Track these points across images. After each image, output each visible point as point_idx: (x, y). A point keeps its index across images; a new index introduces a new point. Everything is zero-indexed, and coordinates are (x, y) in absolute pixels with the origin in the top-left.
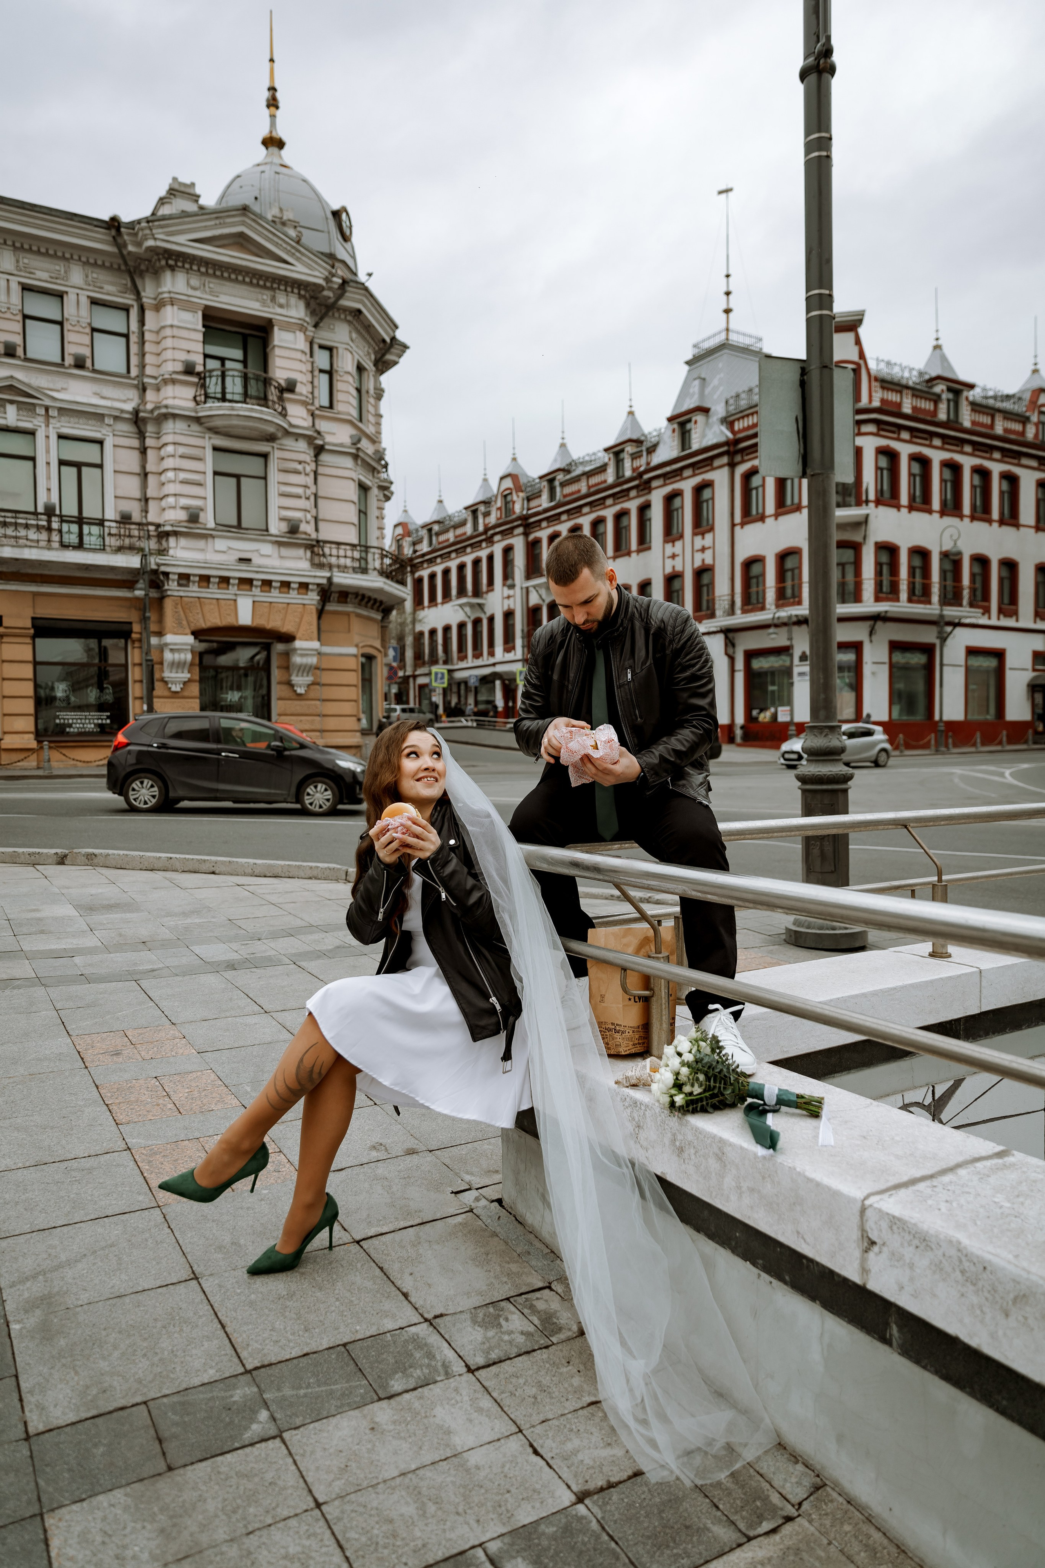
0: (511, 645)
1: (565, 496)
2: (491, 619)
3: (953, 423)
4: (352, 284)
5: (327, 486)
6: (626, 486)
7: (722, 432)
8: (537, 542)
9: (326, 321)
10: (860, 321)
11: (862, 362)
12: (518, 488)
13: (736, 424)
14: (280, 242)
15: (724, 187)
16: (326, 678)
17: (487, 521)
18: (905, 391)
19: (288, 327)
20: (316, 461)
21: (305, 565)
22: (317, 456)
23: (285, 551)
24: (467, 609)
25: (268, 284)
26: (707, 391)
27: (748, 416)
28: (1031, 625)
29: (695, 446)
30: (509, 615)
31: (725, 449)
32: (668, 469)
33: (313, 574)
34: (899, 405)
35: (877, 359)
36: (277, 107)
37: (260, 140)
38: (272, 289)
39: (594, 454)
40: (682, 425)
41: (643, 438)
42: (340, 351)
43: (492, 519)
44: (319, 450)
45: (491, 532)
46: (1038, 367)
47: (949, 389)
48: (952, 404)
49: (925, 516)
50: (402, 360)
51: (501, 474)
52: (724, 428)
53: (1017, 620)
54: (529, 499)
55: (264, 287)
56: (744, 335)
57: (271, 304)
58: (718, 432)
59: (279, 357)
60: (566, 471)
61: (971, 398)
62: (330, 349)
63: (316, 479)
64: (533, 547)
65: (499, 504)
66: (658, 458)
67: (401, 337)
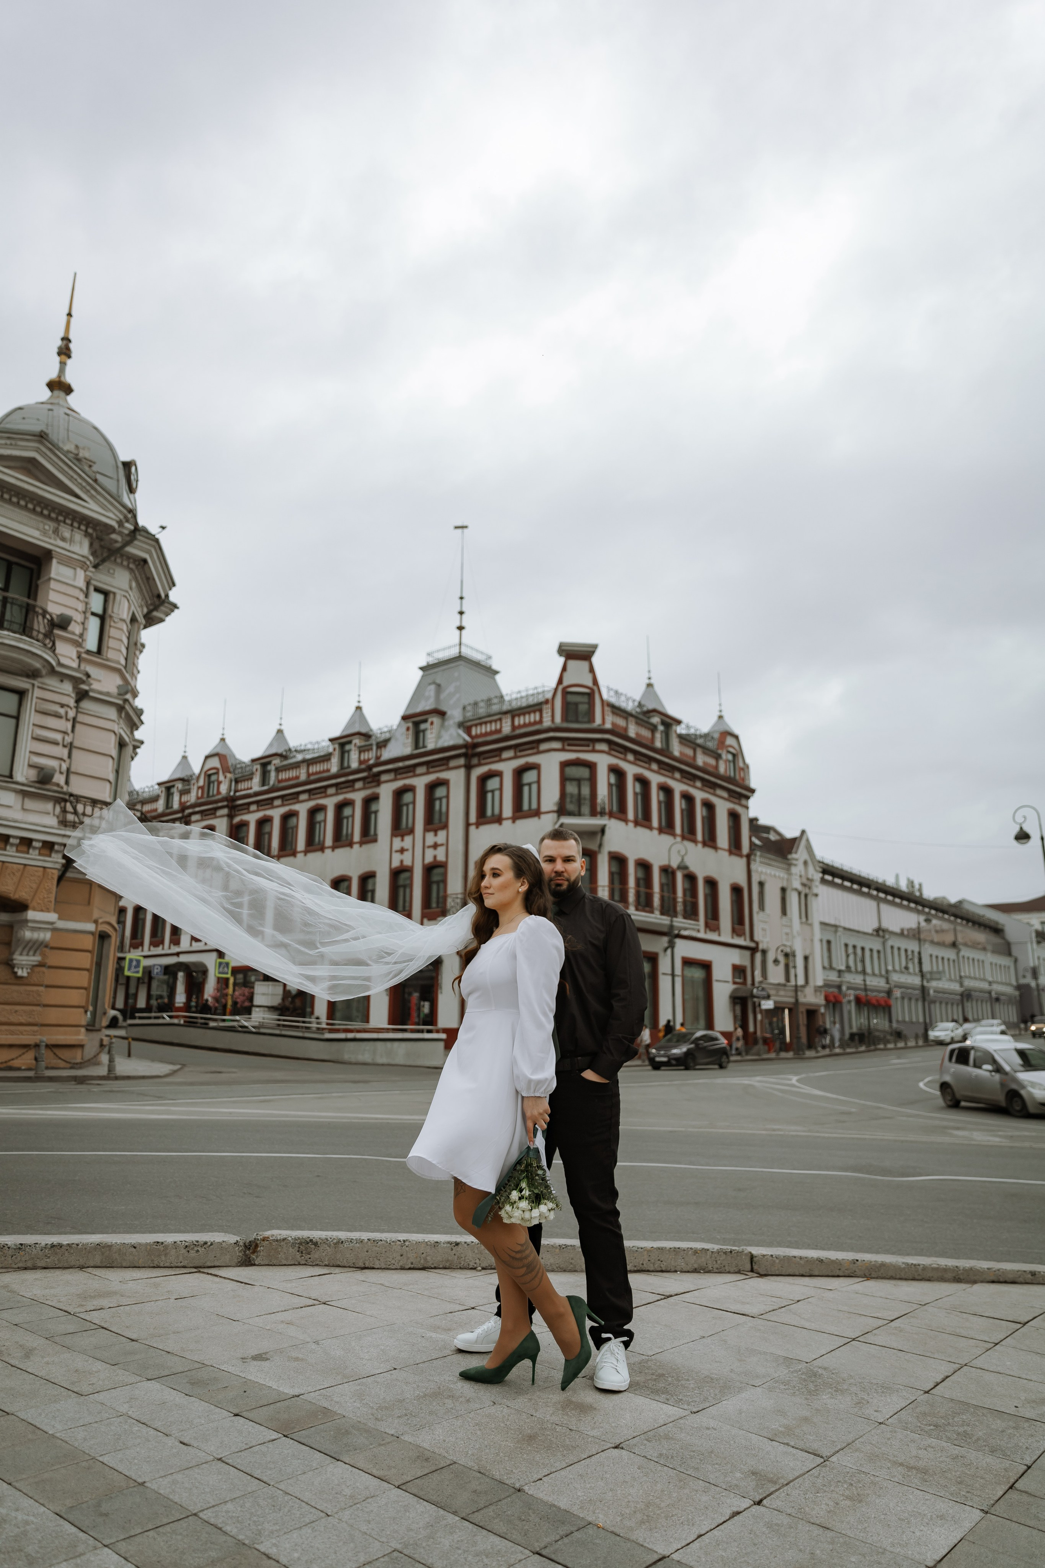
1: (280, 781)
3: (666, 751)
4: (142, 533)
5: (85, 737)
6: (351, 777)
7: (459, 735)
8: (244, 824)
9: (107, 564)
10: (593, 652)
11: (595, 688)
12: (226, 769)
13: (474, 729)
14: (75, 476)
15: (460, 524)
16: (54, 958)
17: (185, 798)
18: (630, 719)
19: (68, 562)
20: (77, 707)
21: (52, 821)
22: (78, 701)
23: (30, 804)
25: (53, 515)
26: (443, 696)
27: (486, 723)
28: (729, 940)
29: (430, 746)
31: (463, 751)
32: (400, 764)
33: (62, 832)
34: (626, 729)
35: (608, 687)
36: (69, 357)
37: (47, 380)
38: (57, 520)
39: (318, 743)
40: (416, 724)
41: (371, 733)
42: (118, 597)
43: (192, 798)
44: (82, 696)
45: (187, 811)
46: (723, 714)
47: (663, 723)
48: (663, 734)
49: (646, 831)
50: (168, 619)
51: (207, 753)
52: (461, 732)
53: (719, 935)
54: (237, 781)
55: (49, 517)
56: (477, 651)
57: (53, 536)
58: (455, 734)
59: (53, 590)
60: (283, 756)
61: (679, 732)
62: (106, 594)
63: (73, 727)
65: (201, 783)
66: (388, 753)
67: (174, 596)
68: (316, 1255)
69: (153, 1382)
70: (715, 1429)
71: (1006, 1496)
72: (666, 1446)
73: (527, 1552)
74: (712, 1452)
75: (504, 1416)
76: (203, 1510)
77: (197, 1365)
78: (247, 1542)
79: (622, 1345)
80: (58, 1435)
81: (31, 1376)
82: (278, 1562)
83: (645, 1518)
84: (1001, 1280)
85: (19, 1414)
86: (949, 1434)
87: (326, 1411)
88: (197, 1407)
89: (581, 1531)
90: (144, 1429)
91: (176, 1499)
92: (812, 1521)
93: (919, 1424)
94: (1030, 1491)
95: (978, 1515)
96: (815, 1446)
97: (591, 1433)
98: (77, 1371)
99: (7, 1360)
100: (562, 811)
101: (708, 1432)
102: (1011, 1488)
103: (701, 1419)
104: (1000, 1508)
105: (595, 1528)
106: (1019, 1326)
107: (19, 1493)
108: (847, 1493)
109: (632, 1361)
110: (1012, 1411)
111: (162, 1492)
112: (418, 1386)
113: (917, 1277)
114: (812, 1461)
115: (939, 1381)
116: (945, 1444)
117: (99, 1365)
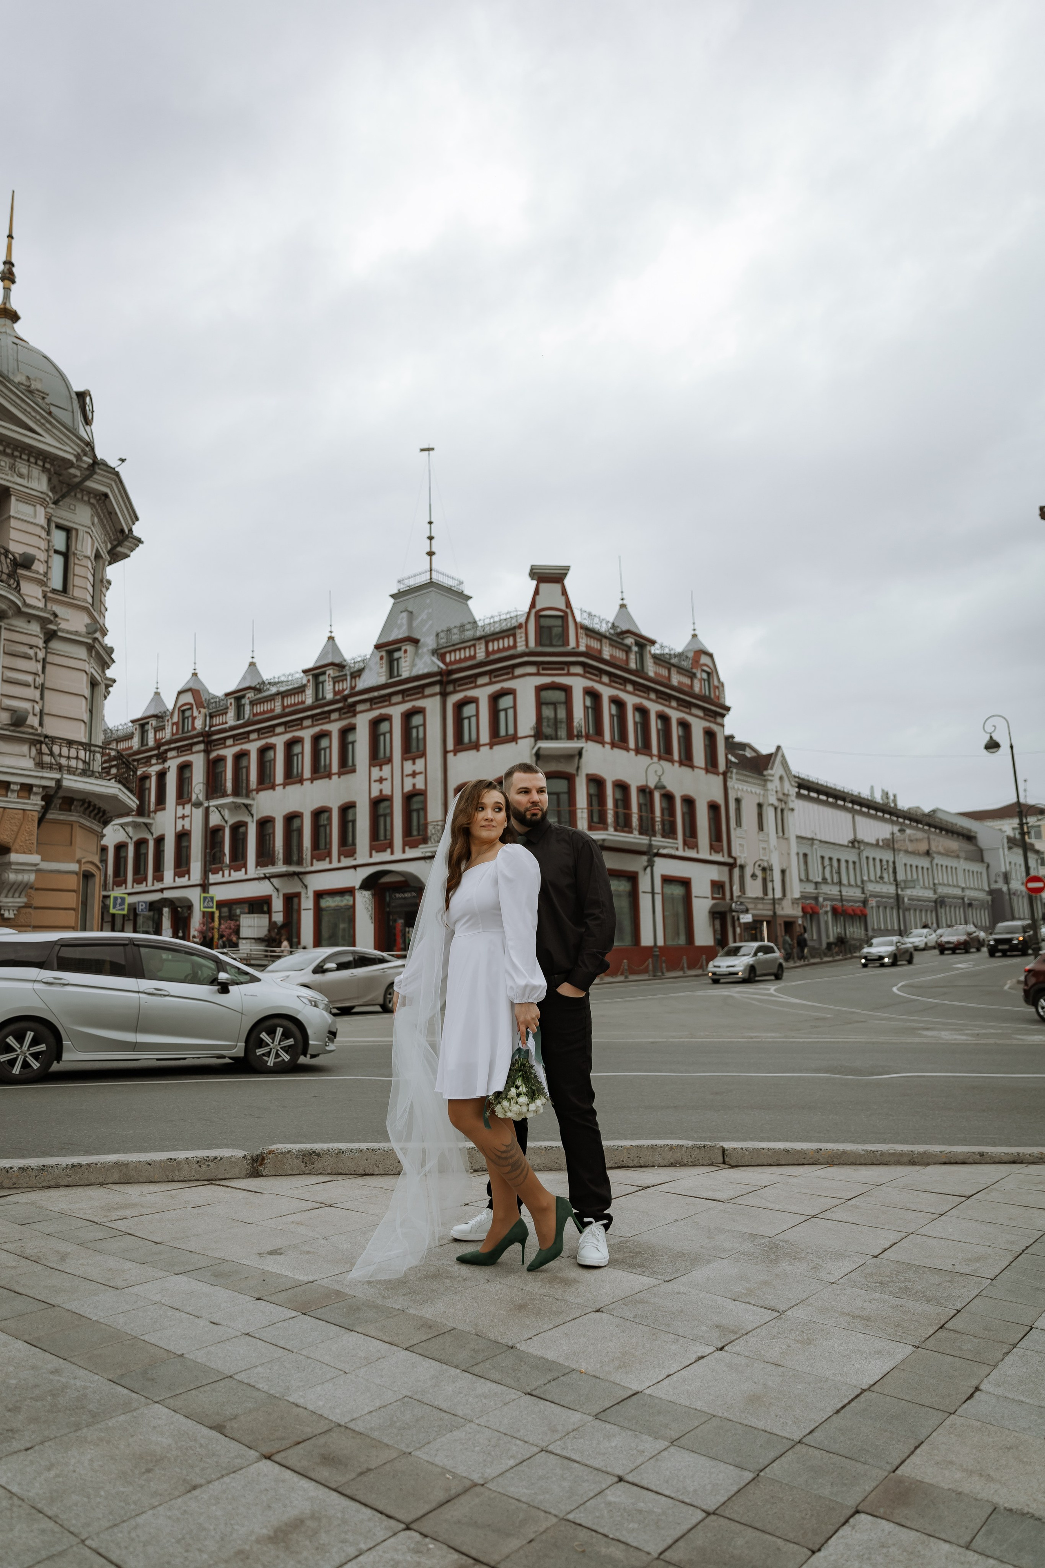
0: (184, 869)
1: (254, 715)
2: (160, 841)
3: (640, 672)
4: (101, 466)
5: (56, 677)
6: (326, 709)
7: (434, 663)
8: (222, 759)
9: (67, 500)
10: (566, 574)
11: (568, 611)
12: (200, 704)
13: (448, 656)
14: (29, 410)
15: (426, 447)
16: (40, 899)
17: (159, 735)
18: (604, 640)
19: (28, 499)
20: (46, 648)
21: (29, 763)
22: (46, 642)
24: (130, 830)
25: (9, 451)
26: (415, 624)
27: (460, 649)
28: (708, 857)
29: (405, 674)
30: (183, 837)
31: (438, 678)
32: (376, 694)
33: (40, 774)
34: (600, 651)
35: (581, 610)
36: (13, 282)
38: (12, 456)
39: (291, 674)
40: (390, 653)
41: (344, 663)
42: (81, 533)
43: (167, 734)
44: (50, 636)
45: (163, 748)
46: (696, 632)
47: (637, 644)
48: (638, 655)
49: (623, 753)
50: (132, 554)
51: (179, 688)
52: (435, 659)
53: (698, 852)
54: (211, 717)
55: (4, 453)
56: (449, 576)
57: (9, 472)
58: (429, 662)
59: (14, 528)
60: (257, 689)
61: (653, 652)
62: (68, 530)
63: (44, 668)
64: (214, 767)
65: (175, 719)
66: (362, 683)
67: (138, 530)
68: (319, 1165)
69: (180, 1276)
70: (685, 1294)
71: (936, 1334)
72: (641, 1309)
73: (520, 1393)
74: (682, 1311)
75: (497, 1291)
76: (237, 1373)
77: (219, 1261)
78: (277, 1395)
79: (602, 1227)
80: (101, 1321)
81: (69, 1275)
82: (306, 1409)
83: (622, 1364)
84: (952, 1161)
85: (64, 1306)
86: (891, 1289)
87: (338, 1293)
88: (222, 1294)
89: (566, 1376)
90: (177, 1314)
91: (213, 1365)
92: (766, 1360)
93: (866, 1283)
94: (957, 1329)
95: (910, 1349)
96: (772, 1303)
97: (575, 1301)
98: (110, 1270)
99: (45, 1263)
100: (539, 735)
101: (679, 1296)
102: (941, 1328)
103: (674, 1286)
104: (930, 1344)
105: (578, 1373)
106: (964, 1199)
107: (74, 1366)
108: (799, 1338)
109: (612, 1242)
110: (950, 1268)
111: (199, 1361)
112: (420, 1270)
113: (875, 1162)
114: (768, 1315)
115: (887, 1247)
116: (887, 1297)
117: (129, 1265)
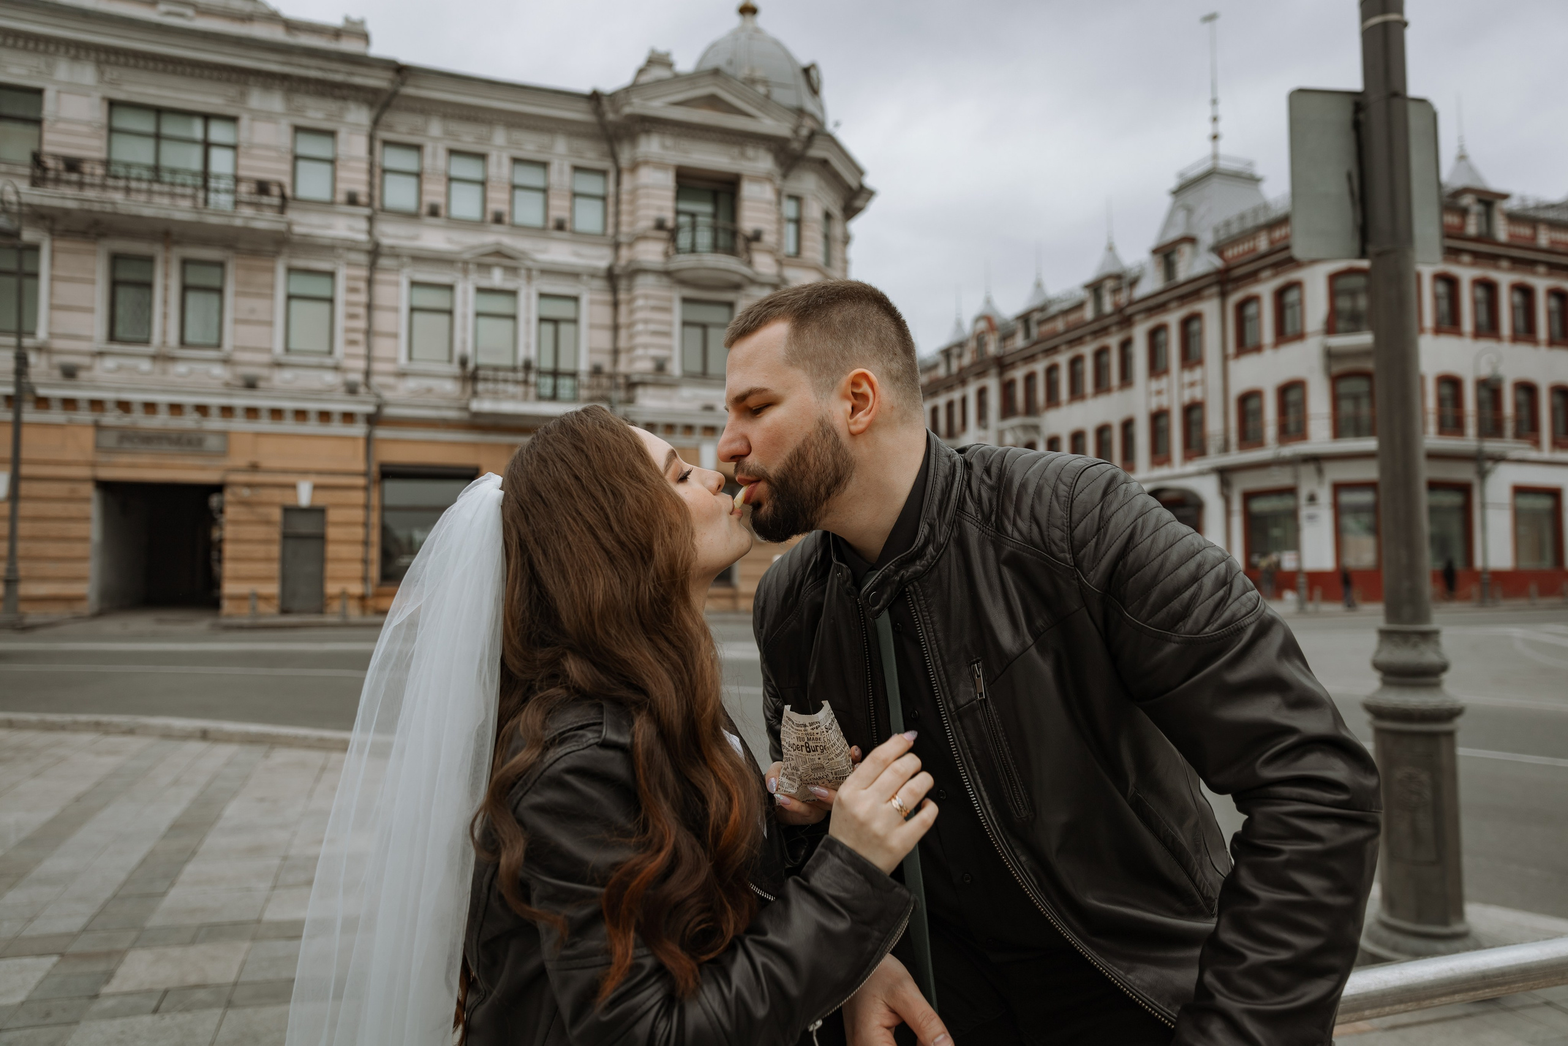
1: (1041, 335)
3: (1485, 238)
4: (819, 135)
6: (1105, 322)
7: (1211, 261)
8: (1012, 383)
9: (794, 171)
12: (993, 329)
13: (1227, 251)
14: (750, 100)
17: (960, 364)
19: (757, 179)
25: (738, 140)
26: (1193, 220)
27: (1239, 242)
31: (1216, 278)
32: (1152, 302)
37: (736, 9)
38: (741, 144)
39: (1073, 291)
40: (1167, 257)
41: (1123, 273)
42: (808, 199)
43: (966, 362)
45: (964, 374)
47: (1480, 201)
48: (1482, 217)
49: (1454, 339)
50: (869, 206)
51: (975, 316)
52: (1213, 257)
54: (1003, 340)
55: (734, 143)
56: (1237, 160)
57: (739, 159)
58: (1206, 261)
59: (747, 208)
60: (1042, 309)
61: (1506, 209)
62: (798, 198)
64: (1007, 388)
65: (972, 346)
66: (1139, 292)
100: (1331, 328)
